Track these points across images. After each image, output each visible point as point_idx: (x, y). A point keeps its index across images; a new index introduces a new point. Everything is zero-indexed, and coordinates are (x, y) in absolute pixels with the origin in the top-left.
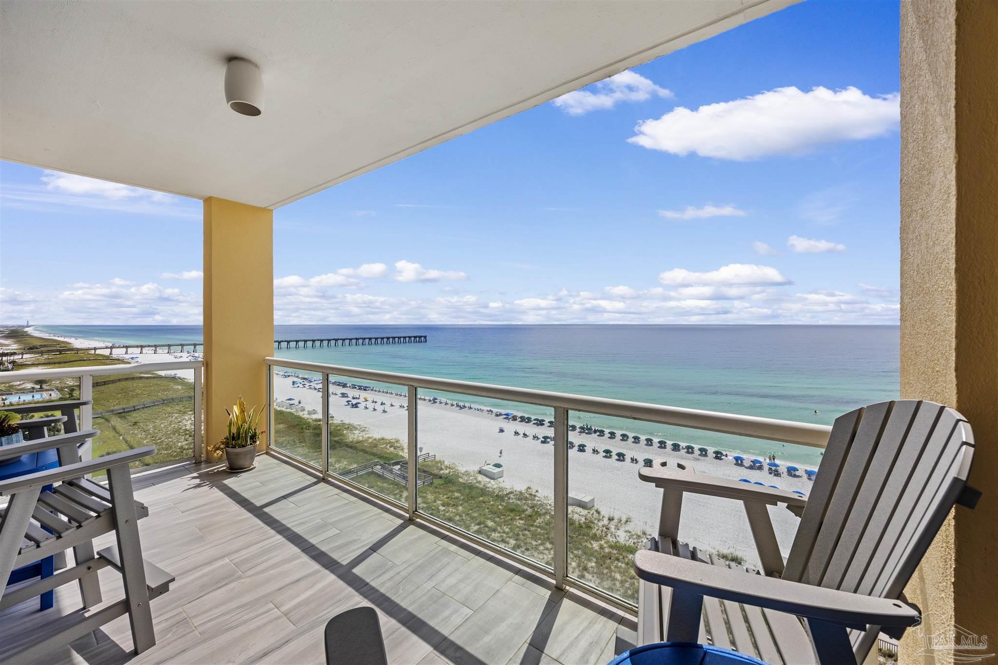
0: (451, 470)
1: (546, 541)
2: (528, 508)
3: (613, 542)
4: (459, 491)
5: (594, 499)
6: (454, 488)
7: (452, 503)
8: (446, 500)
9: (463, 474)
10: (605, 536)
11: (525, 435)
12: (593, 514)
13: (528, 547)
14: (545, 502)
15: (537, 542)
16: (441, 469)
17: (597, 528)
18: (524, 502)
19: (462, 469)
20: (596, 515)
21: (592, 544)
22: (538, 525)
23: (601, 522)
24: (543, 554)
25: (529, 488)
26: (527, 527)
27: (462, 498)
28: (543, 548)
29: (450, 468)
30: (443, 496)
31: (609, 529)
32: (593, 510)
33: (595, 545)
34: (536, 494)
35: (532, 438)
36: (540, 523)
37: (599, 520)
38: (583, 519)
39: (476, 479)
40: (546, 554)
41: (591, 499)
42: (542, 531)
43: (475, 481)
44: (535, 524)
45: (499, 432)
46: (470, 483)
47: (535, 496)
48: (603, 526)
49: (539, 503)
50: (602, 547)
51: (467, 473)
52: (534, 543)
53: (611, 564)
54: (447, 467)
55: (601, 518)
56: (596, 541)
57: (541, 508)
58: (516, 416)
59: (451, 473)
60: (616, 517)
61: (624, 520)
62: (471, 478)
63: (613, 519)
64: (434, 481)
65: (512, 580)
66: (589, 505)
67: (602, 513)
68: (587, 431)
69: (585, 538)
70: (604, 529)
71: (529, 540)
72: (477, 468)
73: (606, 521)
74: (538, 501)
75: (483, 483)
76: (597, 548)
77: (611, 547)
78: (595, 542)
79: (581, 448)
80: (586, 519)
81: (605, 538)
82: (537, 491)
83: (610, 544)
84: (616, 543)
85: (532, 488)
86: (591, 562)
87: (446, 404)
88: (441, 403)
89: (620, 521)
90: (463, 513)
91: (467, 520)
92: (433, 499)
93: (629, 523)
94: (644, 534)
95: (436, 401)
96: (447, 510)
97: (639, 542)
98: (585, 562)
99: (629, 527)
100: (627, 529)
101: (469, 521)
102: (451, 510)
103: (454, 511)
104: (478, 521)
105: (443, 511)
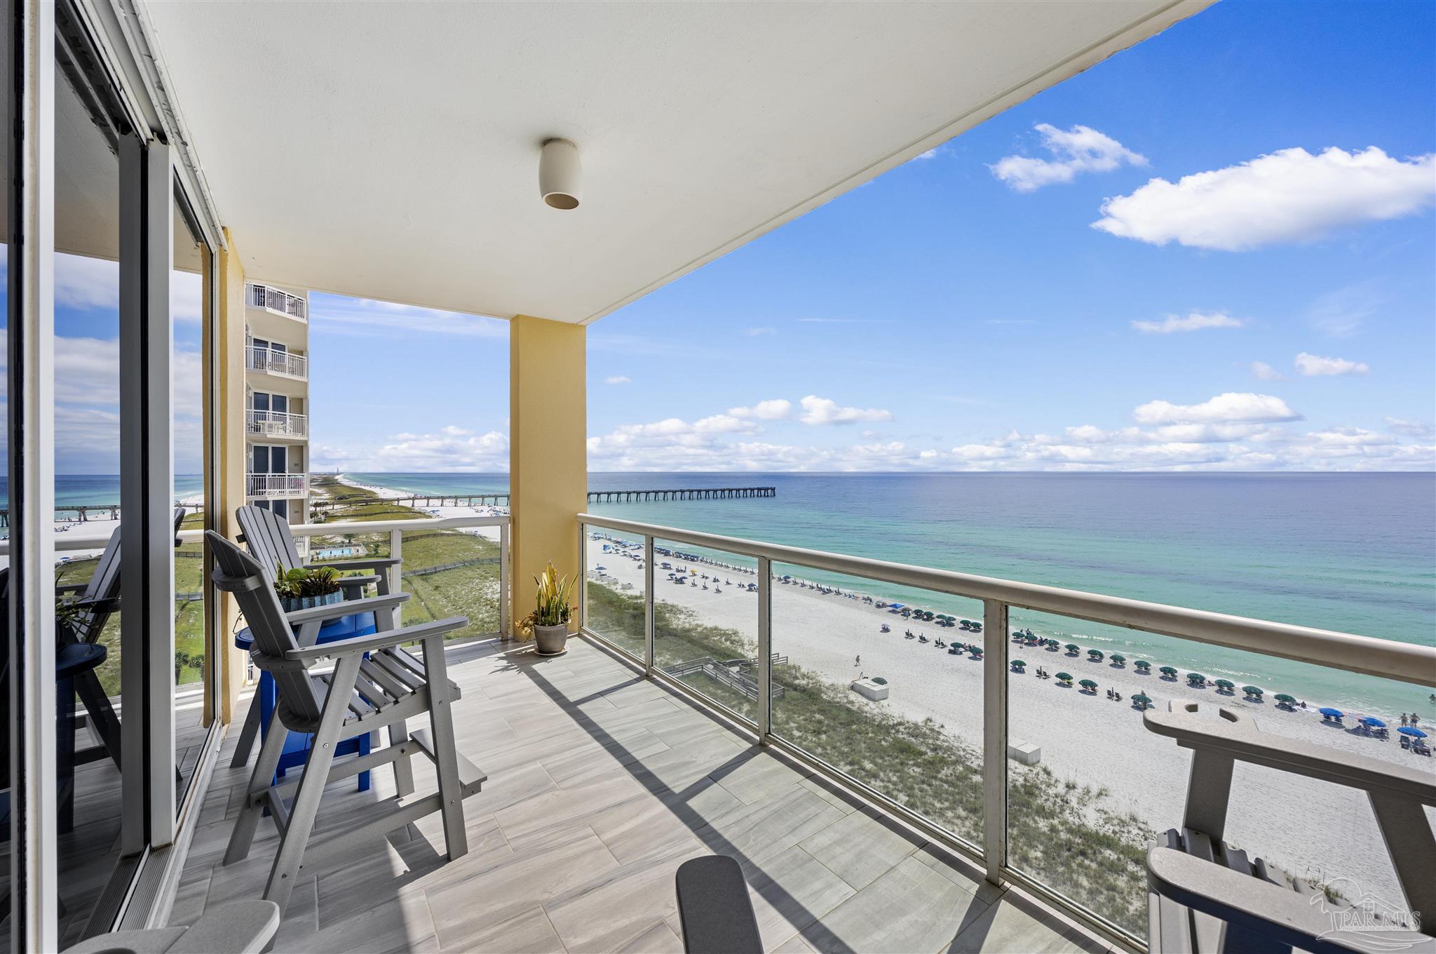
0: (811, 681)
1: (958, 805)
2: (928, 751)
3: (1074, 824)
4: (822, 711)
5: (1040, 749)
6: (815, 708)
7: (811, 728)
8: (803, 722)
9: (827, 689)
10: (1061, 813)
11: (923, 639)
12: (1038, 774)
13: (928, 809)
14: (956, 744)
15: (942, 803)
16: (796, 678)
17: (1046, 797)
18: (922, 740)
19: (826, 681)
20: (1043, 776)
21: (1036, 822)
22: (944, 777)
23: (1053, 788)
24: (953, 823)
25: (929, 720)
26: (926, 779)
27: (826, 722)
28: (953, 815)
29: (808, 678)
30: (799, 717)
31: (1067, 803)
32: (1039, 769)
33: (1043, 825)
34: (941, 730)
35: (935, 644)
36: (947, 776)
37: (1049, 785)
38: (1021, 780)
39: (847, 697)
40: (957, 825)
41: (1035, 749)
42: (951, 789)
43: (845, 701)
44: (940, 776)
45: (881, 632)
46: (838, 703)
47: (939, 733)
48: (1056, 796)
49: (946, 744)
50: (1053, 829)
51: (833, 687)
52: (938, 805)
54: (804, 676)
55: (1052, 782)
56: (1043, 818)
57: (949, 753)
58: (909, 610)
59: (810, 685)
60: (1081, 783)
61: (1095, 791)
62: (839, 695)
63: (1074, 787)
64: (786, 694)
65: (915, 855)
66: (1030, 760)
67: (1055, 775)
68: (1027, 641)
69: (1025, 810)
70: (1059, 800)
71: (929, 800)
72: (848, 682)
73: (1061, 789)
74: (944, 741)
75: (857, 705)
76: (1046, 829)
77: (1070, 831)
78: (1042, 820)
79: (1017, 667)
80: (1025, 780)
81: (1060, 816)
82: (942, 726)
83: (1068, 826)
84: (1079, 826)
85: (933, 720)
86: (1036, 851)
87: (803, 585)
88: (795, 583)
89: (1089, 792)
90: (828, 745)
91: (834, 756)
92: (785, 719)
93: (1104, 797)
94: (1134, 819)
95: (789, 580)
96: (804, 736)
97: (1123, 832)
98: (1025, 848)
99: (1104, 803)
100: (1100, 806)
101: (837, 757)
102: (810, 738)
103: (814, 739)
104: (850, 759)
105: (800, 737)
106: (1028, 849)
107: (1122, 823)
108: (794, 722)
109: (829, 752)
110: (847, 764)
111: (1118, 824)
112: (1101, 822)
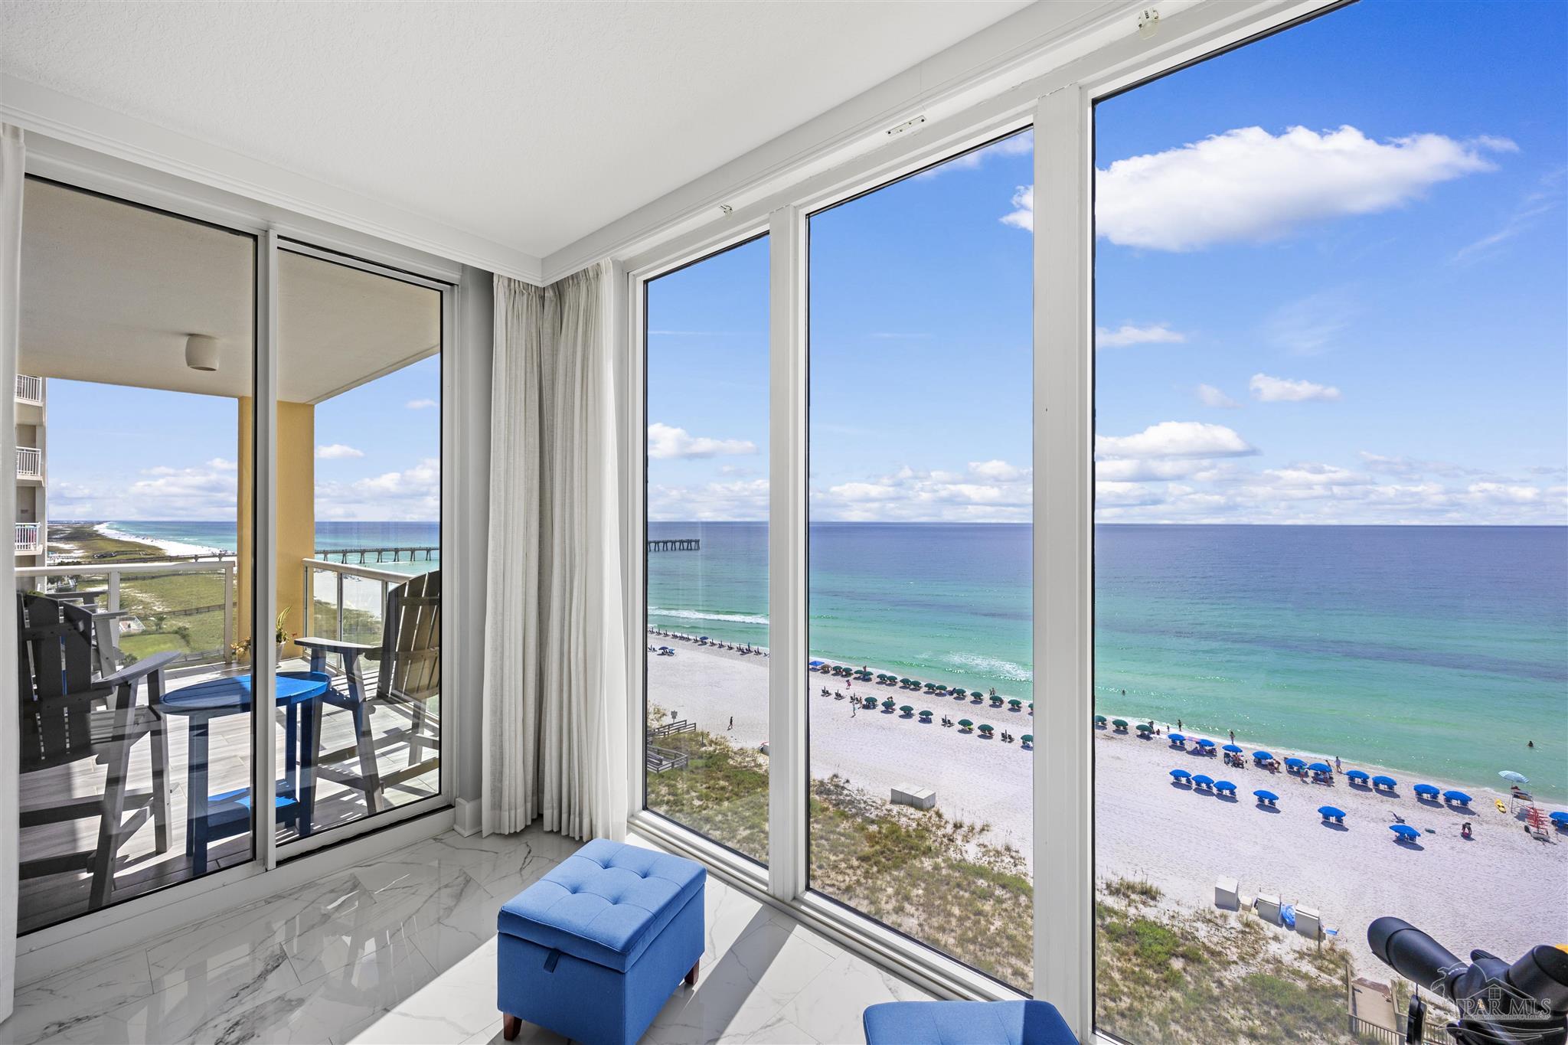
0: (718, 747)
1: (852, 856)
2: (830, 806)
3: (956, 860)
4: (727, 778)
5: (934, 794)
6: (720, 774)
7: (714, 796)
8: (705, 791)
9: (735, 753)
10: (945, 851)
11: (839, 696)
12: (930, 818)
14: (858, 798)
15: (838, 856)
16: (704, 745)
17: (934, 838)
18: (825, 796)
19: (735, 746)
20: (935, 819)
21: (922, 862)
22: (842, 831)
23: (943, 829)
24: (844, 874)
25: (836, 776)
26: (824, 834)
27: (730, 788)
28: (846, 866)
29: (716, 744)
30: (702, 785)
31: (953, 842)
32: (932, 812)
33: (927, 864)
34: (846, 785)
36: (845, 829)
37: (939, 827)
38: (914, 825)
39: (754, 760)
40: (848, 875)
41: (930, 793)
42: (848, 841)
43: (753, 764)
44: (838, 830)
46: (745, 767)
47: (843, 788)
48: (944, 836)
49: (848, 798)
50: (936, 867)
51: (742, 752)
52: (833, 858)
53: (949, 893)
54: (711, 742)
55: (943, 824)
56: (929, 858)
57: (850, 806)
58: (828, 667)
59: (717, 752)
60: (966, 823)
61: (978, 828)
62: (747, 759)
63: (961, 826)
64: (689, 763)
66: (927, 805)
67: (946, 817)
68: (937, 691)
69: (913, 852)
70: (945, 840)
71: (825, 854)
72: (758, 745)
73: (949, 829)
74: (847, 795)
75: (764, 768)
76: (930, 868)
77: (951, 867)
78: (927, 860)
79: (924, 717)
80: (918, 825)
81: (945, 854)
82: (848, 781)
83: (950, 862)
84: (960, 861)
85: (840, 775)
86: (918, 889)
87: (721, 646)
88: (713, 644)
89: (973, 829)
90: (731, 811)
91: (734, 821)
92: (685, 789)
93: (985, 832)
94: (1008, 849)
95: (706, 641)
96: (705, 805)
97: (997, 862)
98: (909, 887)
99: (985, 839)
100: (981, 842)
101: (737, 822)
102: (710, 805)
103: (715, 807)
104: (750, 823)
105: (700, 806)
106: (911, 888)
107: (998, 853)
108: (695, 792)
109: (730, 818)
110: (746, 828)
111: (994, 855)
112: (980, 855)
